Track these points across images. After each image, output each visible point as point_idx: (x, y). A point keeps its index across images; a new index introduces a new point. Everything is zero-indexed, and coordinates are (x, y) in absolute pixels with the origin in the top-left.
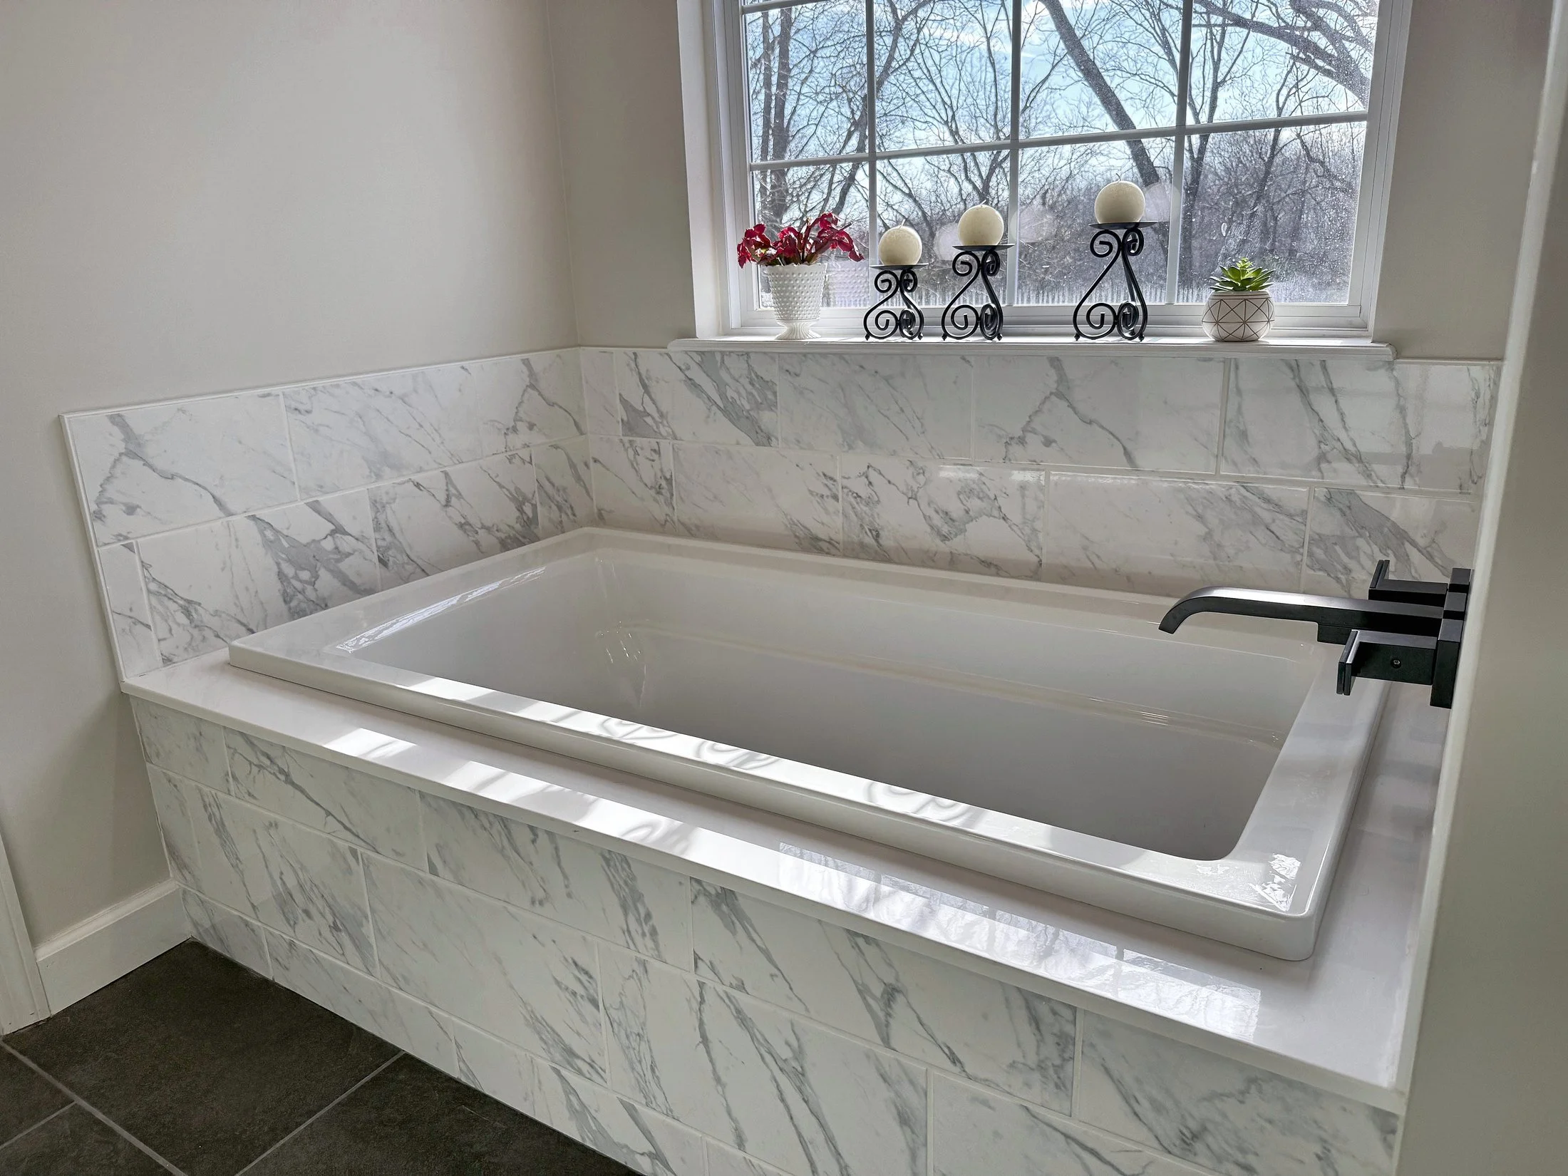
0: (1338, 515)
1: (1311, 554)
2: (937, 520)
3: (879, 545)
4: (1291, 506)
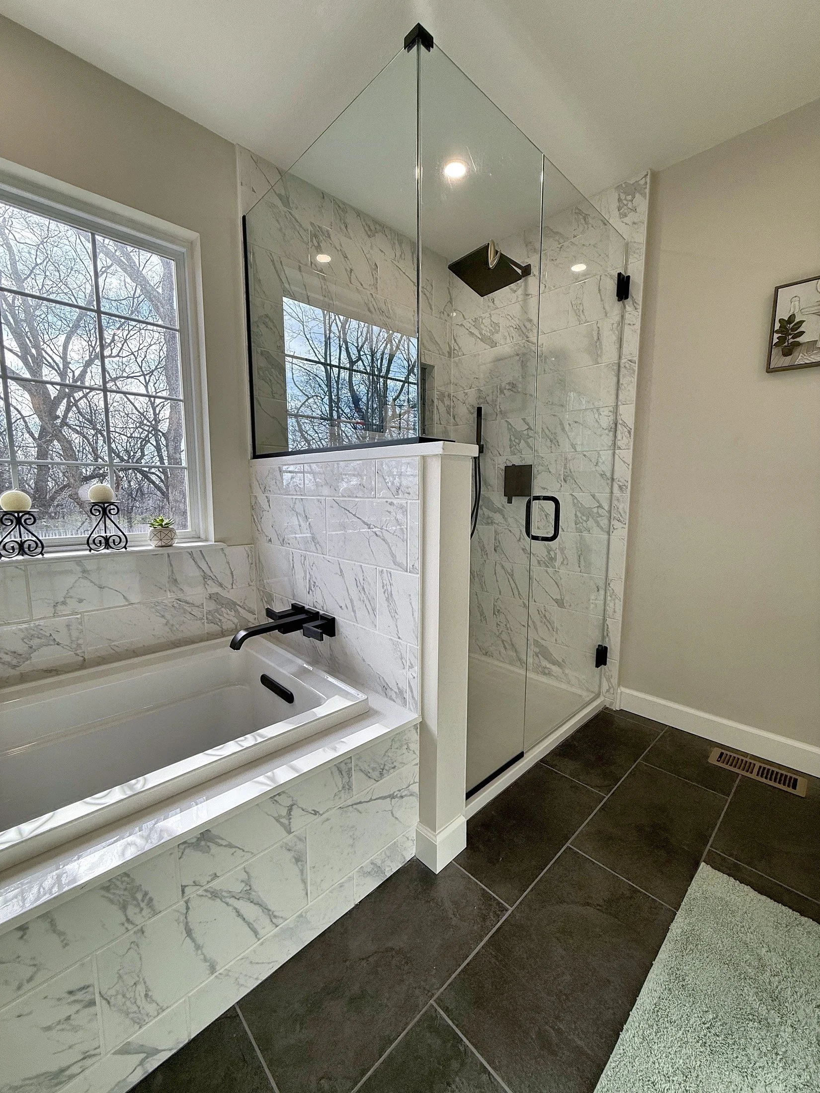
0: (214, 601)
1: (207, 619)
2: (7, 659)
4: (197, 603)
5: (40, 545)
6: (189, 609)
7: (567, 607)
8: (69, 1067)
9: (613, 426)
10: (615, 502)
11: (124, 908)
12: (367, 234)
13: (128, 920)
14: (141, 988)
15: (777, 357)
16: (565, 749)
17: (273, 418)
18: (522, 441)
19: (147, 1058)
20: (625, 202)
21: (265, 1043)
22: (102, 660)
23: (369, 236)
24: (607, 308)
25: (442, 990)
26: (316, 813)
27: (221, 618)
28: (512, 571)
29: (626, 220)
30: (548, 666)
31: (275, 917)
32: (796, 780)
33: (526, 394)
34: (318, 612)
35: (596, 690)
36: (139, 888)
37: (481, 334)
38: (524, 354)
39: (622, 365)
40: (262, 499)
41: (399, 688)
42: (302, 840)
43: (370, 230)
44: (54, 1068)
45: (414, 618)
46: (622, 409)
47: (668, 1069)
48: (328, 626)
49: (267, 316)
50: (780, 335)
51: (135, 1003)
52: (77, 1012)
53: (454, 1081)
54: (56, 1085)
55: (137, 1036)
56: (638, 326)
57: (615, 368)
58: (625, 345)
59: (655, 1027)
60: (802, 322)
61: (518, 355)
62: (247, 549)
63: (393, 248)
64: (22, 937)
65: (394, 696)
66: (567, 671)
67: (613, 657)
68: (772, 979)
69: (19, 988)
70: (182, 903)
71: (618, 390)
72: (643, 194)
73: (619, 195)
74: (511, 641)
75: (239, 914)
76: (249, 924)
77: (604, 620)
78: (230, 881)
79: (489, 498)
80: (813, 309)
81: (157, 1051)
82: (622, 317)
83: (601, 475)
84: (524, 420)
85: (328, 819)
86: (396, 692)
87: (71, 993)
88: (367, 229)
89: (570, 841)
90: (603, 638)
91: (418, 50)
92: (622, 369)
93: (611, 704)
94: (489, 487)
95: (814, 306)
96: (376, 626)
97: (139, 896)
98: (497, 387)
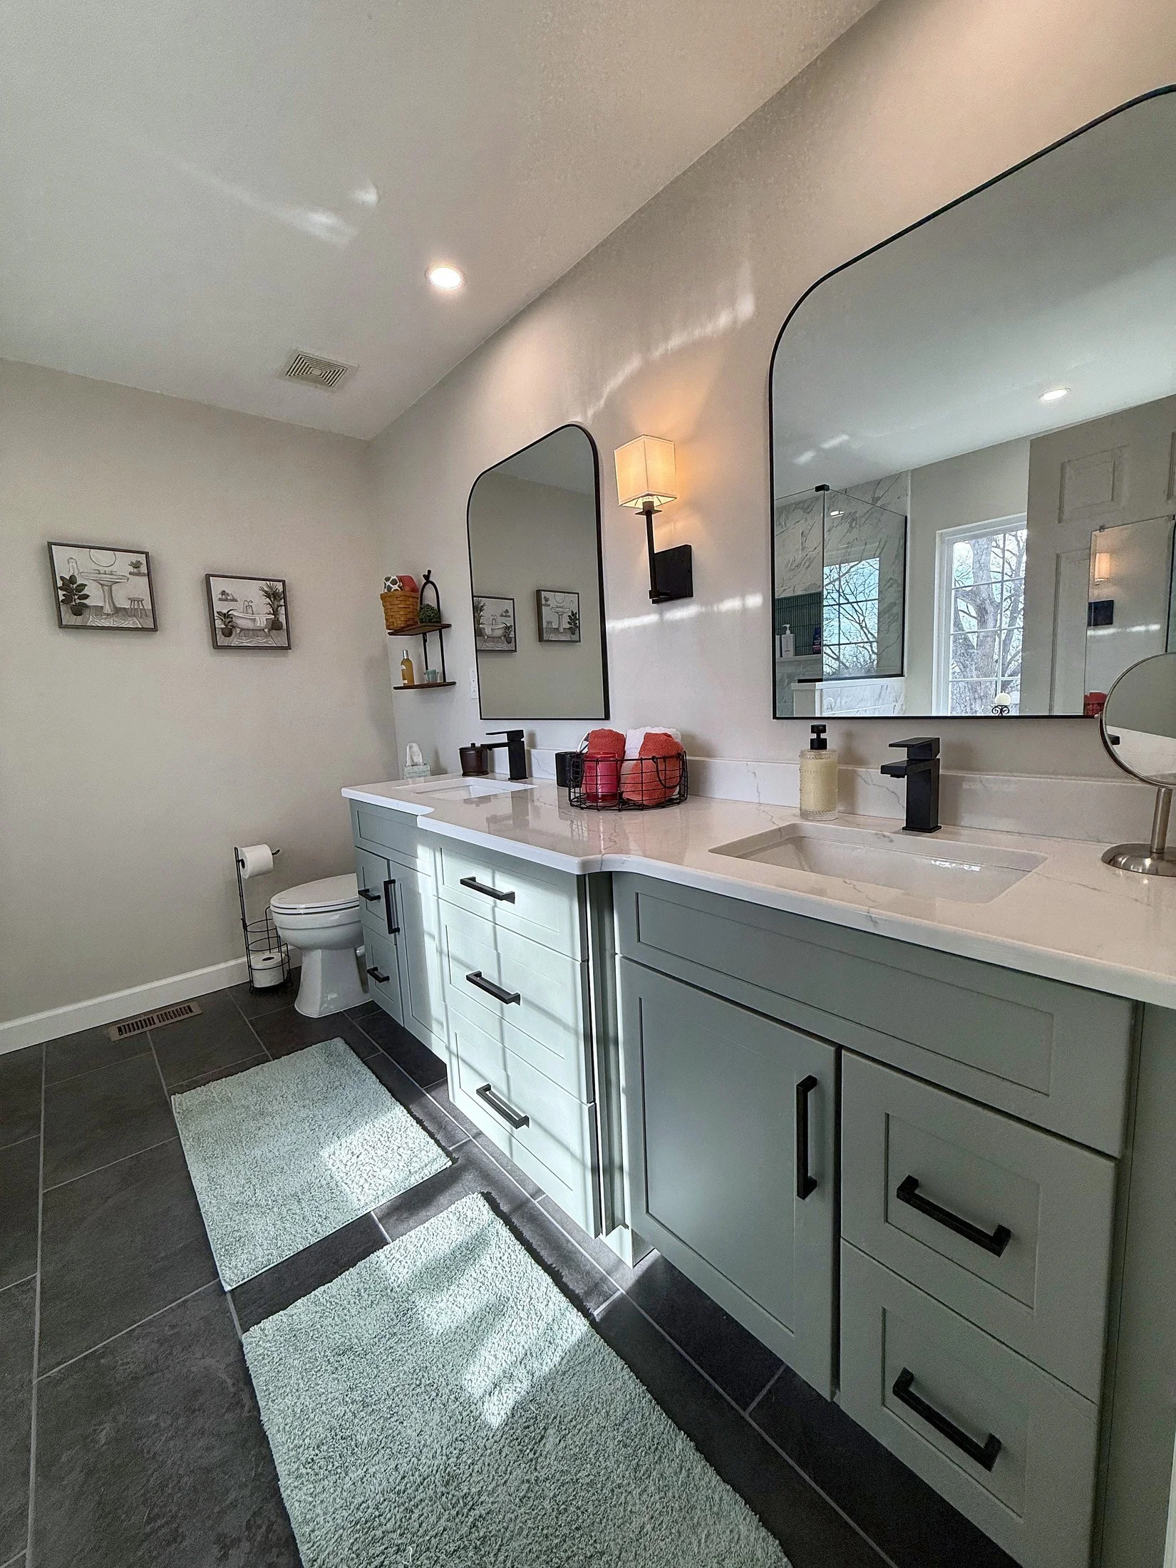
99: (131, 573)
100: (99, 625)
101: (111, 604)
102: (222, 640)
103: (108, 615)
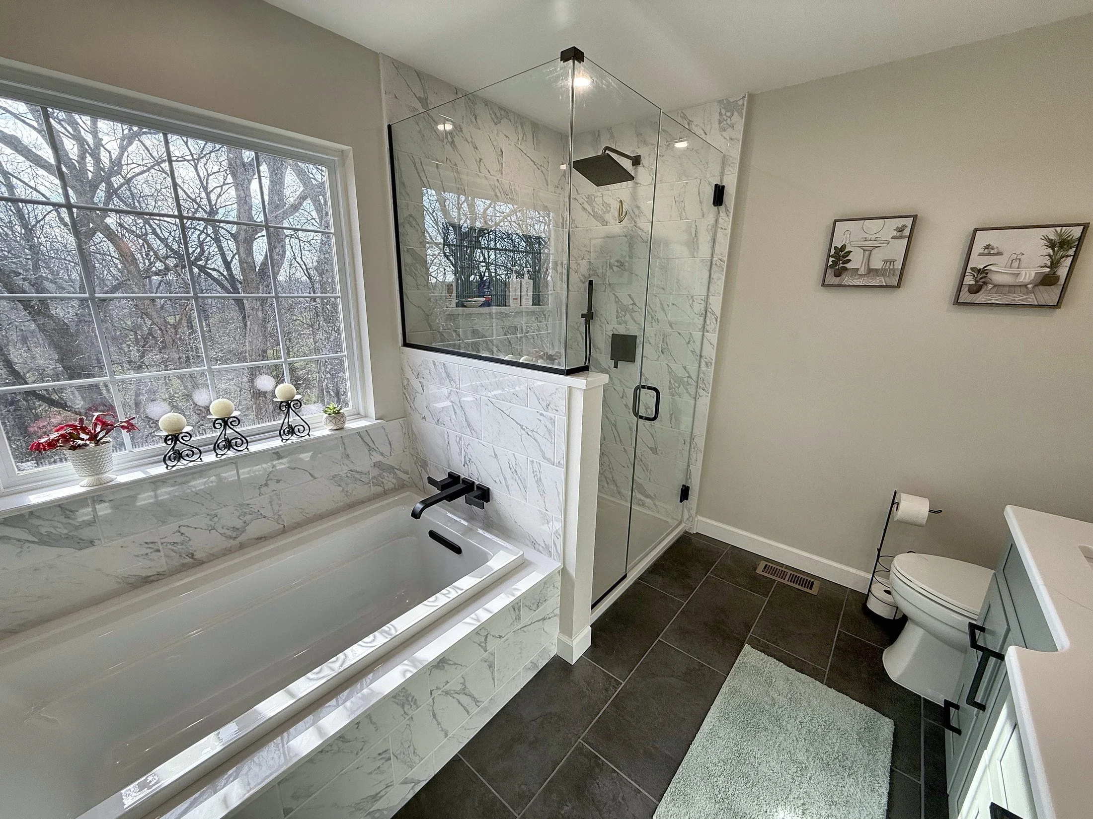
0: (377, 468)
1: (373, 483)
2: (229, 533)
3: (195, 559)
4: (365, 471)
5: (245, 441)
6: (359, 477)
7: (660, 455)
8: (380, 792)
9: (704, 312)
10: (702, 375)
11: (403, 707)
12: (494, 121)
13: (405, 713)
14: (412, 749)
15: (830, 276)
16: (656, 568)
17: (418, 307)
18: (627, 314)
19: (415, 785)
20: (725, 117)
21: (483, 772)
22: (298, 526)
23: (496, 124)
24: (705, 210)
25: (585, 733)
26: (500, 637)
27: (384, 480)
28: (616, 422)
29: (725, 134)
30: (643, 498)
31: (478, 701)
32: (813, 583)
33: (632, 274)
34: (474, 482)
35: (679, 519)
36: (409, 695)
37: (593, 211)
38: (632, 237)
39: (714, 263)
40: (415, 383)
41: (545, 544)
42: (493, 654)
43: (497, 117)
44: (373, 793)
45: (559, 499)
46: (712, 299)
47: (716, 760)
48: (483, 495)
49: (411, 216)
50: (834, 259)
51: (409, 757)
52: (383, 764)
53: (598, 778)
54: (375, 801)
55: (410, 774)
56: (729, 231)
57: (709, 264)
58: (717, 246)
59: (710, 741)
60: (850, 252)
61: (626, 236)
62: (402, 422)
63: (517, 132)
64: (357, 728)
65: (541, 549)
66: (657, 503)
67: (694, 495)
68: (778, 710)
69: (357, 754)
70: (431, 700)
71: (709, 283)
72: (740, 114)
73: (720, 109)
74: (613, 477)
75: (459, 703)
76: (465, 708)
77: (688, 466)
78: (454, 685)
79: (597, 359)
80: (860, 243)
81: (419, 782)
82: (717, 220)
83: (692, 351)
84: (629, 295)
85: (507, 640)
86: (543, 547)
87: (380, 754)
88: (493, 116)
89: (660, 636)
90: (687, 479)
91: (574, 63)
92: (714, 266)
93: (690, 528)
94: (597, 350)
95: (860, 241)
96: (526, 499)
97: (410, 699)
98: (607, 263)
99: (893, 238)
100: (851, 284)
101: (866, 266)
102: (965, 296)
103: (861, 275)
